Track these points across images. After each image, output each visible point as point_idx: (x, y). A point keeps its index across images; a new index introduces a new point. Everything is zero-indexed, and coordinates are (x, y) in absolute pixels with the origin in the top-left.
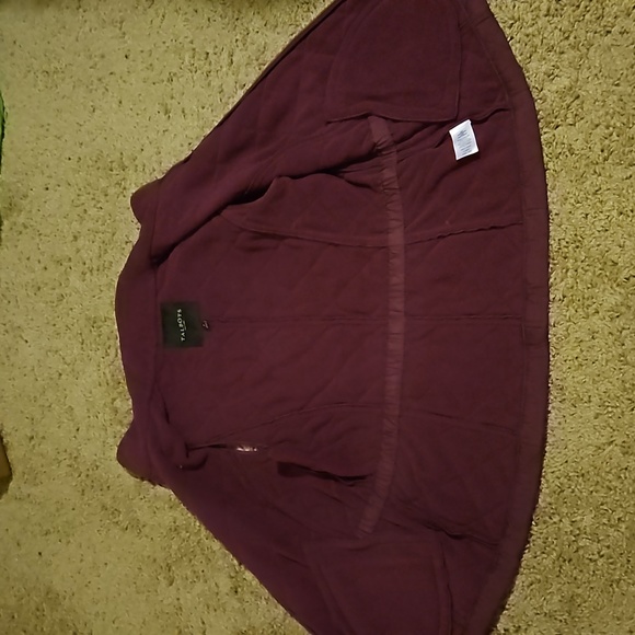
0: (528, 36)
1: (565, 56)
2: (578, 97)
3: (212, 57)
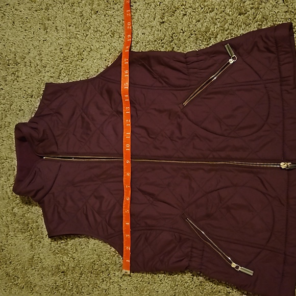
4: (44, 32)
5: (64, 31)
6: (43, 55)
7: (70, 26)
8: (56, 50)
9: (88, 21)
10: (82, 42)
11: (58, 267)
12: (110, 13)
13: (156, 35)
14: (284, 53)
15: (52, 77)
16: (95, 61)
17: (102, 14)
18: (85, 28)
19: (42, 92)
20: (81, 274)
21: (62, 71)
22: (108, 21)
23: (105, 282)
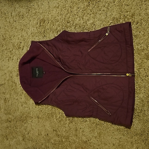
0: (83, 10)
1: (91, 15)
2: (95, 25)
3: (6, 14)
5: (3, 29)
7: (5, 26)
9: (12, 25)
10: (10, 33)
11: (8, 120)
12: (21, 21)
16: (16, 40)
17: (17, 22)
18: (11, 27)
20: (17, 121)
21: (4, 44)
22: (20, 25)
23: (26, 124)
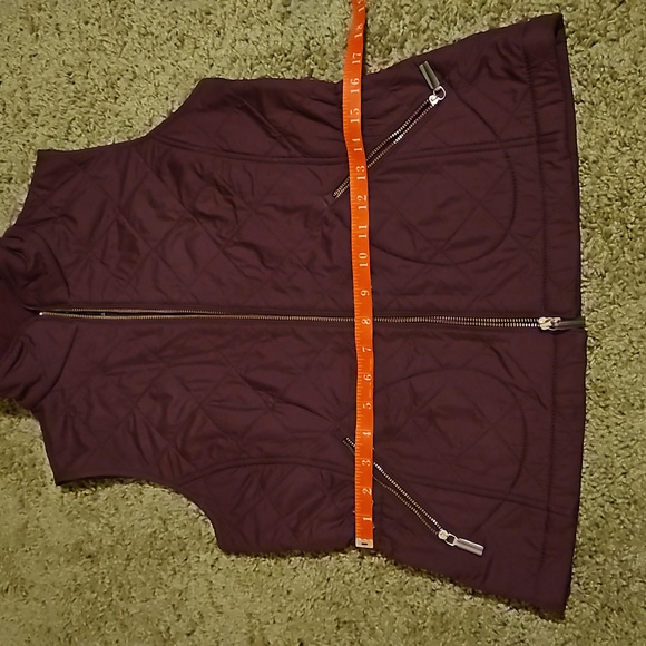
4: (30, 37)
5: (75, 35)
6: (31, 88)
7: (87, 23)
8: (58, 76)
9: (126, 12)
10: (114, 59)
11: (78, 547)
13: (271, 44)
14: (543, 81)
15: (51, 137)
16: (144, 101)
18: (120, 28)
19: (31, 171)
20: (129, 559)
21: (74, 124)
22: (169, 11)
23: (178, 576)
